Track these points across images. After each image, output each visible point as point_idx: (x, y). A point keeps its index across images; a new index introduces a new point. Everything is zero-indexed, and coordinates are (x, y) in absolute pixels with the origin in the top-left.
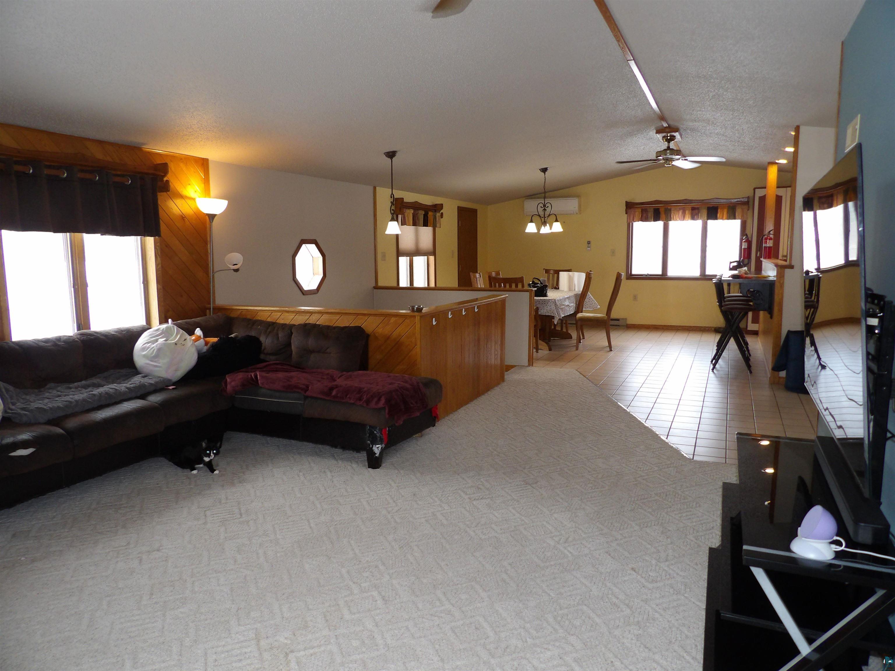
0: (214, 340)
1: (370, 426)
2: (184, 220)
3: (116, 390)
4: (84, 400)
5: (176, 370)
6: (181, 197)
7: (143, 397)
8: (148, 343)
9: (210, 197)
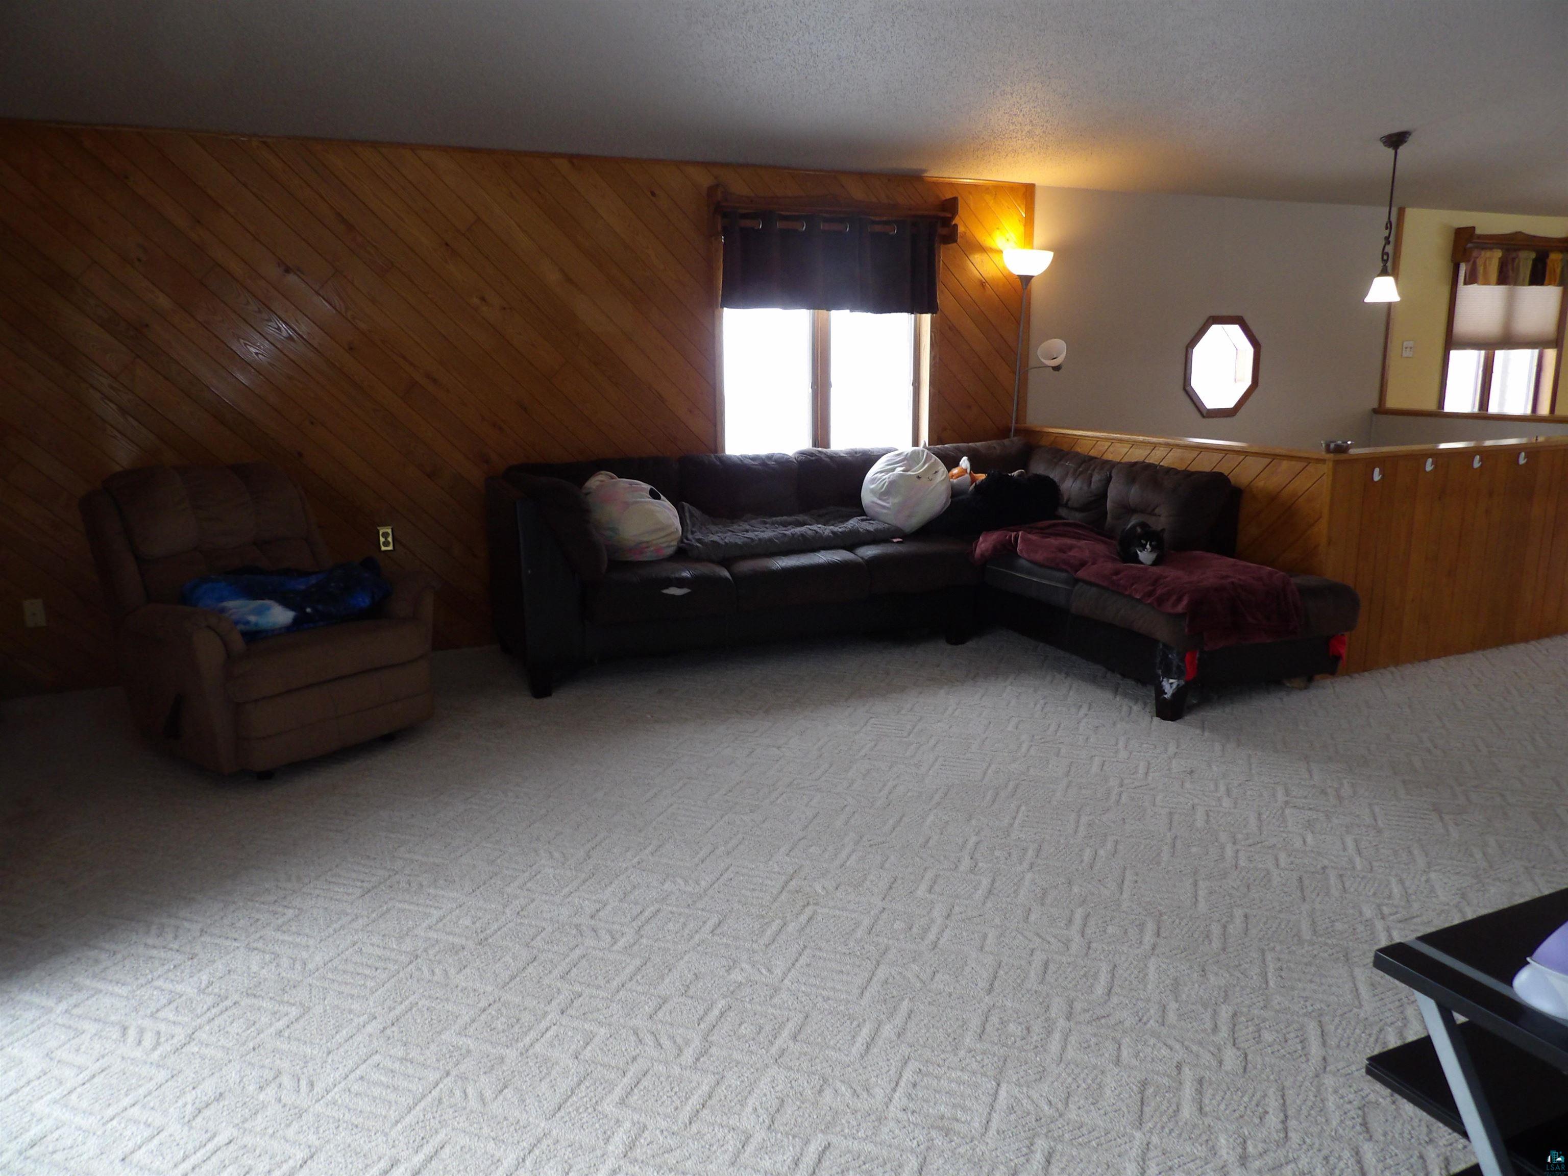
0: (982, 477)
1: (1164, 645)
2: (983, 287)
3: (817, 532)
4: (770, 540)
5: (909, 516)
6: (983, 249)
7: (851, 548)
8: (881, 472)
9: (1033, 248)
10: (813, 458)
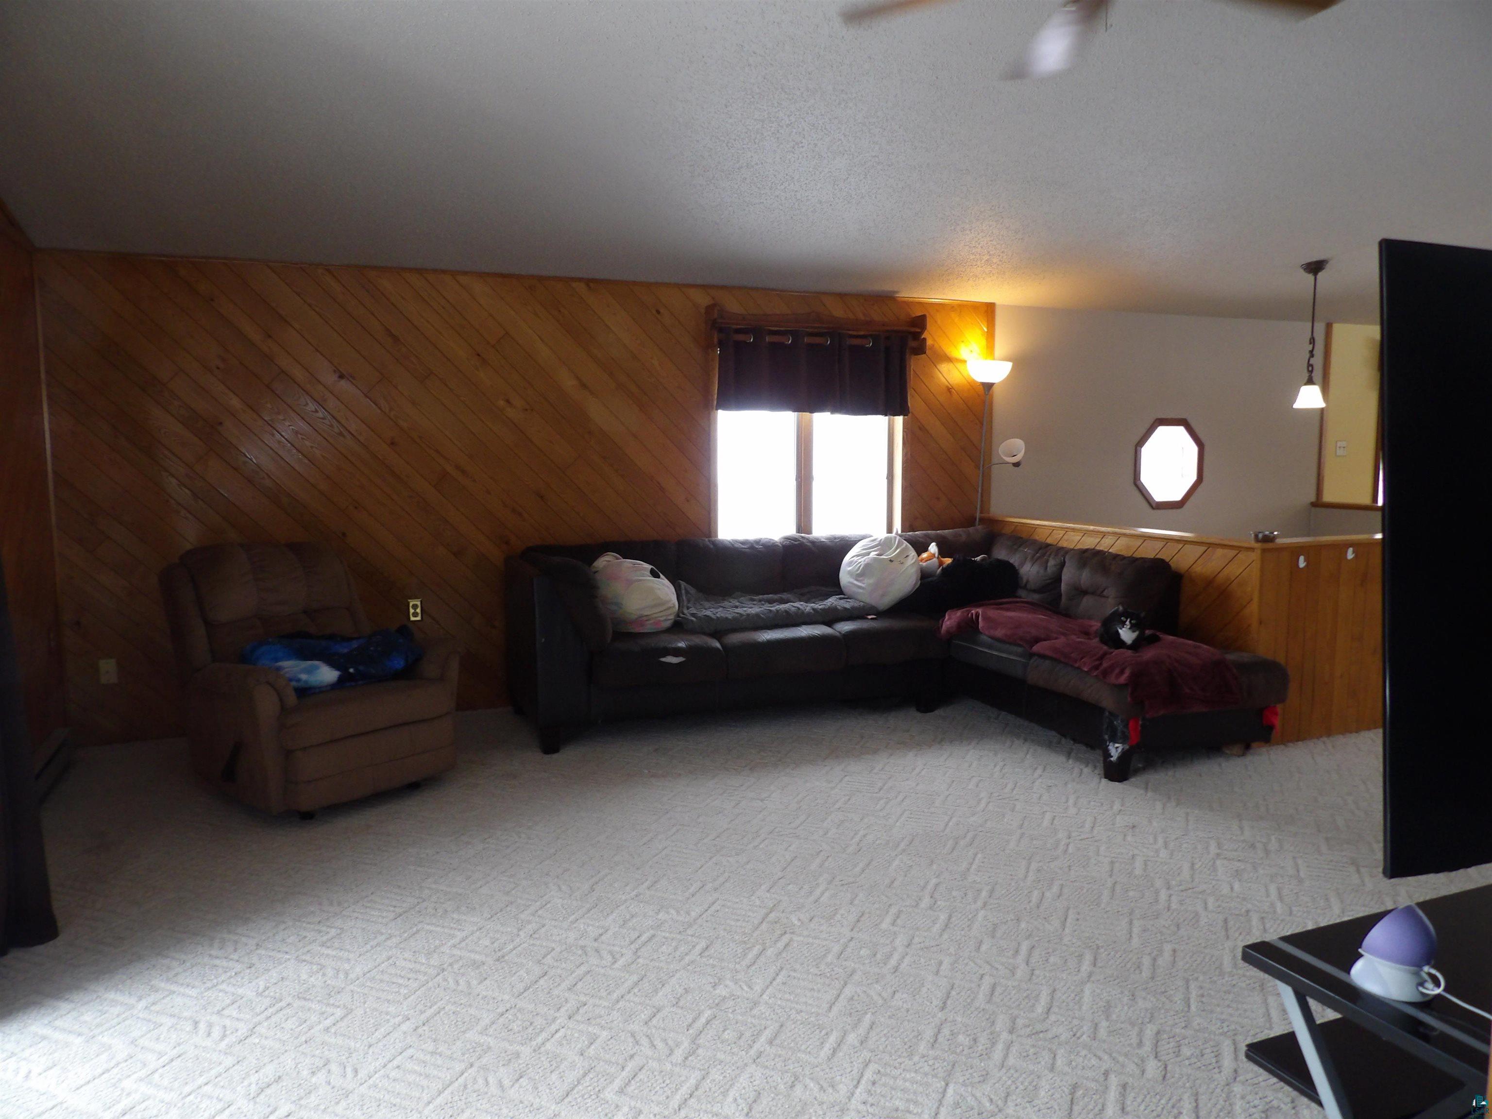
0: (948, 561)
1: (1110, 713)
2: (950, 392)
3: (799, 609)
4: (757, 615)
5: (883, 595)
6: (949, 359)
7: (829, 624)
8: (858, 556)
9: (994, 359)
10: (796, 543)
